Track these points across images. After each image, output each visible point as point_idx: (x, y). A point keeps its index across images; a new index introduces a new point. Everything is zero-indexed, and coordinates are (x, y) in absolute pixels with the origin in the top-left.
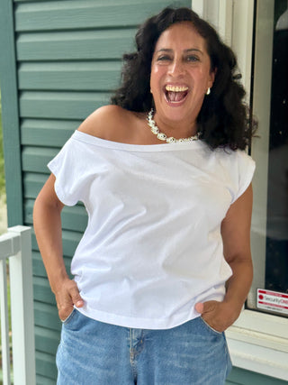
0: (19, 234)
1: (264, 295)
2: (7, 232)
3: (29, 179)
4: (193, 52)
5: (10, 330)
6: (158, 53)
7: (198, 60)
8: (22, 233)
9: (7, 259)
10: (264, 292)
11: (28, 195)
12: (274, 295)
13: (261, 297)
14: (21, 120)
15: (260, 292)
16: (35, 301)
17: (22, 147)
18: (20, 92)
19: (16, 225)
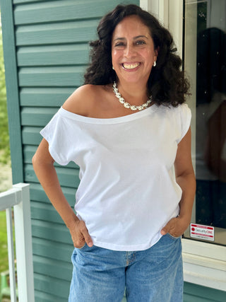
0: (21, 189)
1: (195, 228)
2: (12, 188)
3: (28, 149)
4: (140, 38)
5: (15, 258)
6: (115, 42)
7: (144, 43)
8: (23, 188)
9: (13, 207)
10: (195, 226)
11: (27, 161)
12: (202, 227)
13: (193, 229)
14: (21, 108)
15: (192, 225)
16: (33, 237)
17: (22, 127)
18: (20, 88)
19: (18, 182)
